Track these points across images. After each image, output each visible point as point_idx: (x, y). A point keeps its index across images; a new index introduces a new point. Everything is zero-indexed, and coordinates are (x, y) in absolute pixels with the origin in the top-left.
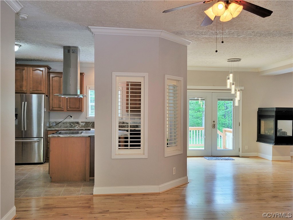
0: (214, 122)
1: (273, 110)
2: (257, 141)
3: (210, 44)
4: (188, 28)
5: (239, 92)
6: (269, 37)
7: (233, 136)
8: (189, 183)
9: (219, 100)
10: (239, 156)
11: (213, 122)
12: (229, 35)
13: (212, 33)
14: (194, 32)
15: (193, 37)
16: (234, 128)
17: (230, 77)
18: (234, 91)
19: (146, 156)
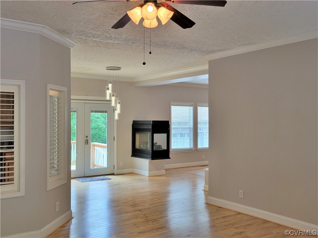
0: (87, 137)
1: (149, 123)
2: (131, 156)
3: (97, 48)
4: (81, 27)
5: (119, 105)
6: (162, 49)
7: (108, 152)
8: (73, 218)
9: (92, 112)
10: (113, 174)
11: (85, 137)
12: (124, 41)
13: (106, 37)
14: (86, 33)
15: (80, 38)
16: (109, 143)
17: (109, 87)
18: (114, 103)
19: (22, 193)
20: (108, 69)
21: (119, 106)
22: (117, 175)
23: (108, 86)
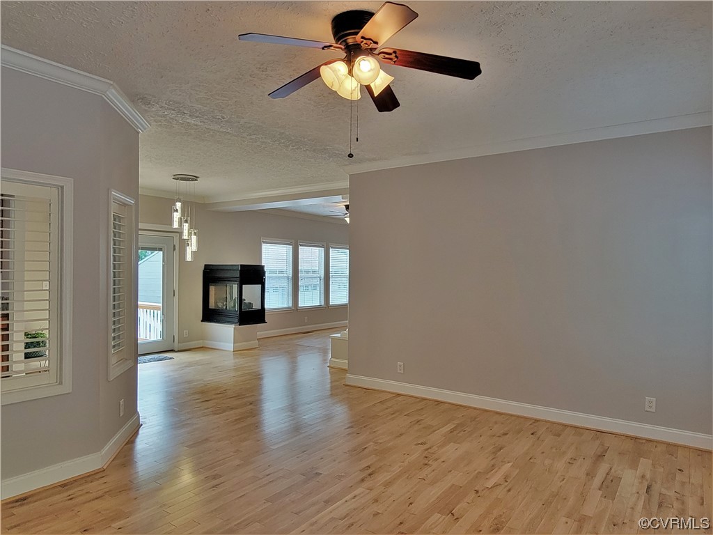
1: (235, 268)
2: (202, 321)
8: (142, 425)
10: (173, 350)
16: (166, 301)
17: (177, 207)
18: (187, 234)
19: (67, 387)
20: (177, 179)
21: (194, 238)
22: (179, 351)
23: (174, 205)
